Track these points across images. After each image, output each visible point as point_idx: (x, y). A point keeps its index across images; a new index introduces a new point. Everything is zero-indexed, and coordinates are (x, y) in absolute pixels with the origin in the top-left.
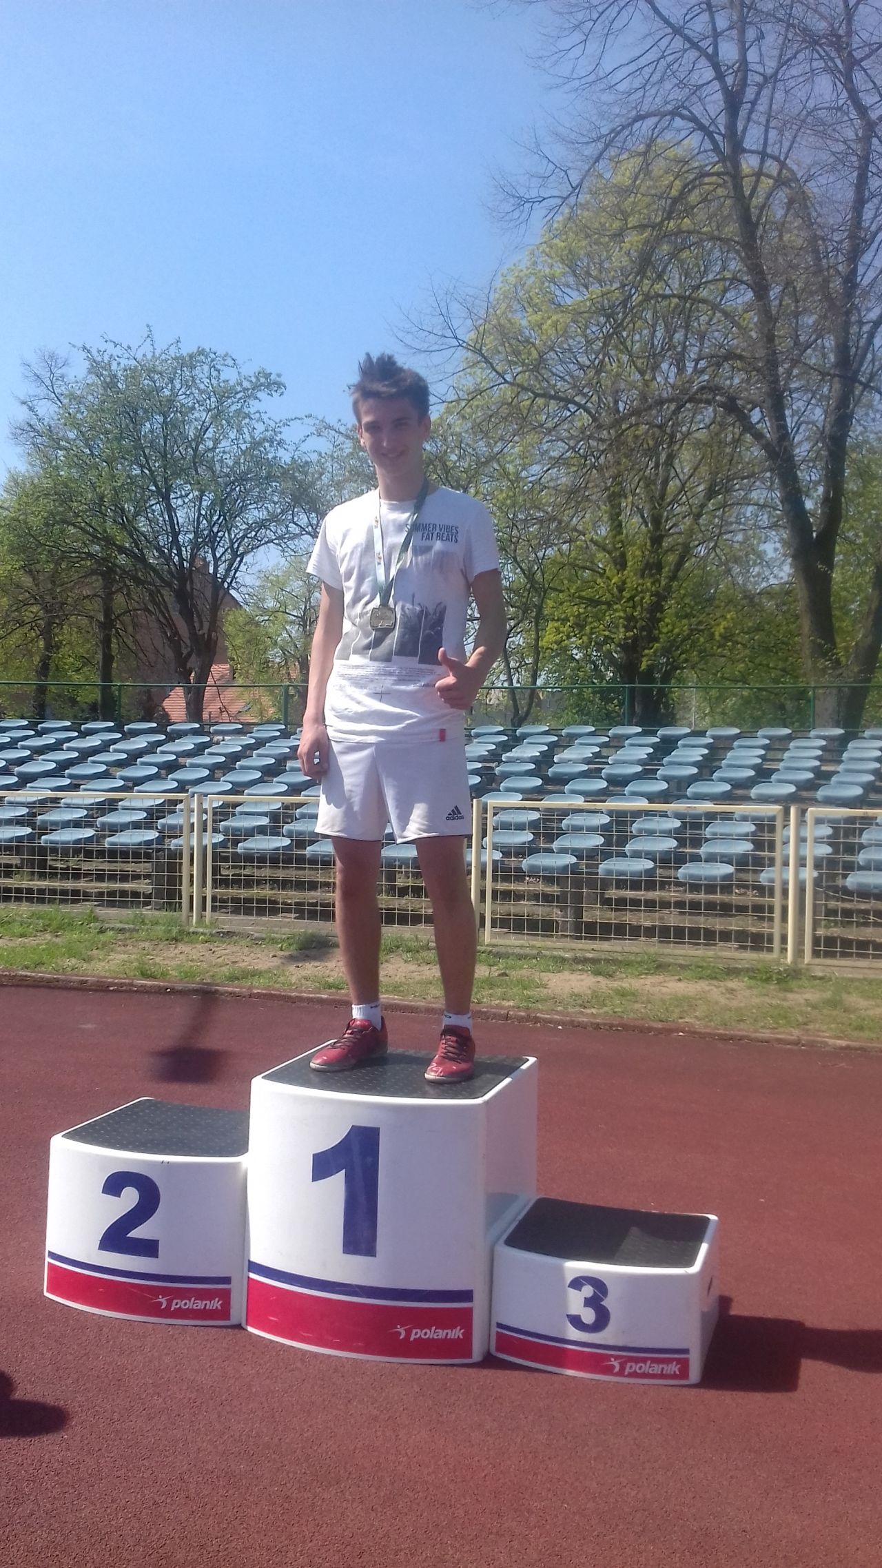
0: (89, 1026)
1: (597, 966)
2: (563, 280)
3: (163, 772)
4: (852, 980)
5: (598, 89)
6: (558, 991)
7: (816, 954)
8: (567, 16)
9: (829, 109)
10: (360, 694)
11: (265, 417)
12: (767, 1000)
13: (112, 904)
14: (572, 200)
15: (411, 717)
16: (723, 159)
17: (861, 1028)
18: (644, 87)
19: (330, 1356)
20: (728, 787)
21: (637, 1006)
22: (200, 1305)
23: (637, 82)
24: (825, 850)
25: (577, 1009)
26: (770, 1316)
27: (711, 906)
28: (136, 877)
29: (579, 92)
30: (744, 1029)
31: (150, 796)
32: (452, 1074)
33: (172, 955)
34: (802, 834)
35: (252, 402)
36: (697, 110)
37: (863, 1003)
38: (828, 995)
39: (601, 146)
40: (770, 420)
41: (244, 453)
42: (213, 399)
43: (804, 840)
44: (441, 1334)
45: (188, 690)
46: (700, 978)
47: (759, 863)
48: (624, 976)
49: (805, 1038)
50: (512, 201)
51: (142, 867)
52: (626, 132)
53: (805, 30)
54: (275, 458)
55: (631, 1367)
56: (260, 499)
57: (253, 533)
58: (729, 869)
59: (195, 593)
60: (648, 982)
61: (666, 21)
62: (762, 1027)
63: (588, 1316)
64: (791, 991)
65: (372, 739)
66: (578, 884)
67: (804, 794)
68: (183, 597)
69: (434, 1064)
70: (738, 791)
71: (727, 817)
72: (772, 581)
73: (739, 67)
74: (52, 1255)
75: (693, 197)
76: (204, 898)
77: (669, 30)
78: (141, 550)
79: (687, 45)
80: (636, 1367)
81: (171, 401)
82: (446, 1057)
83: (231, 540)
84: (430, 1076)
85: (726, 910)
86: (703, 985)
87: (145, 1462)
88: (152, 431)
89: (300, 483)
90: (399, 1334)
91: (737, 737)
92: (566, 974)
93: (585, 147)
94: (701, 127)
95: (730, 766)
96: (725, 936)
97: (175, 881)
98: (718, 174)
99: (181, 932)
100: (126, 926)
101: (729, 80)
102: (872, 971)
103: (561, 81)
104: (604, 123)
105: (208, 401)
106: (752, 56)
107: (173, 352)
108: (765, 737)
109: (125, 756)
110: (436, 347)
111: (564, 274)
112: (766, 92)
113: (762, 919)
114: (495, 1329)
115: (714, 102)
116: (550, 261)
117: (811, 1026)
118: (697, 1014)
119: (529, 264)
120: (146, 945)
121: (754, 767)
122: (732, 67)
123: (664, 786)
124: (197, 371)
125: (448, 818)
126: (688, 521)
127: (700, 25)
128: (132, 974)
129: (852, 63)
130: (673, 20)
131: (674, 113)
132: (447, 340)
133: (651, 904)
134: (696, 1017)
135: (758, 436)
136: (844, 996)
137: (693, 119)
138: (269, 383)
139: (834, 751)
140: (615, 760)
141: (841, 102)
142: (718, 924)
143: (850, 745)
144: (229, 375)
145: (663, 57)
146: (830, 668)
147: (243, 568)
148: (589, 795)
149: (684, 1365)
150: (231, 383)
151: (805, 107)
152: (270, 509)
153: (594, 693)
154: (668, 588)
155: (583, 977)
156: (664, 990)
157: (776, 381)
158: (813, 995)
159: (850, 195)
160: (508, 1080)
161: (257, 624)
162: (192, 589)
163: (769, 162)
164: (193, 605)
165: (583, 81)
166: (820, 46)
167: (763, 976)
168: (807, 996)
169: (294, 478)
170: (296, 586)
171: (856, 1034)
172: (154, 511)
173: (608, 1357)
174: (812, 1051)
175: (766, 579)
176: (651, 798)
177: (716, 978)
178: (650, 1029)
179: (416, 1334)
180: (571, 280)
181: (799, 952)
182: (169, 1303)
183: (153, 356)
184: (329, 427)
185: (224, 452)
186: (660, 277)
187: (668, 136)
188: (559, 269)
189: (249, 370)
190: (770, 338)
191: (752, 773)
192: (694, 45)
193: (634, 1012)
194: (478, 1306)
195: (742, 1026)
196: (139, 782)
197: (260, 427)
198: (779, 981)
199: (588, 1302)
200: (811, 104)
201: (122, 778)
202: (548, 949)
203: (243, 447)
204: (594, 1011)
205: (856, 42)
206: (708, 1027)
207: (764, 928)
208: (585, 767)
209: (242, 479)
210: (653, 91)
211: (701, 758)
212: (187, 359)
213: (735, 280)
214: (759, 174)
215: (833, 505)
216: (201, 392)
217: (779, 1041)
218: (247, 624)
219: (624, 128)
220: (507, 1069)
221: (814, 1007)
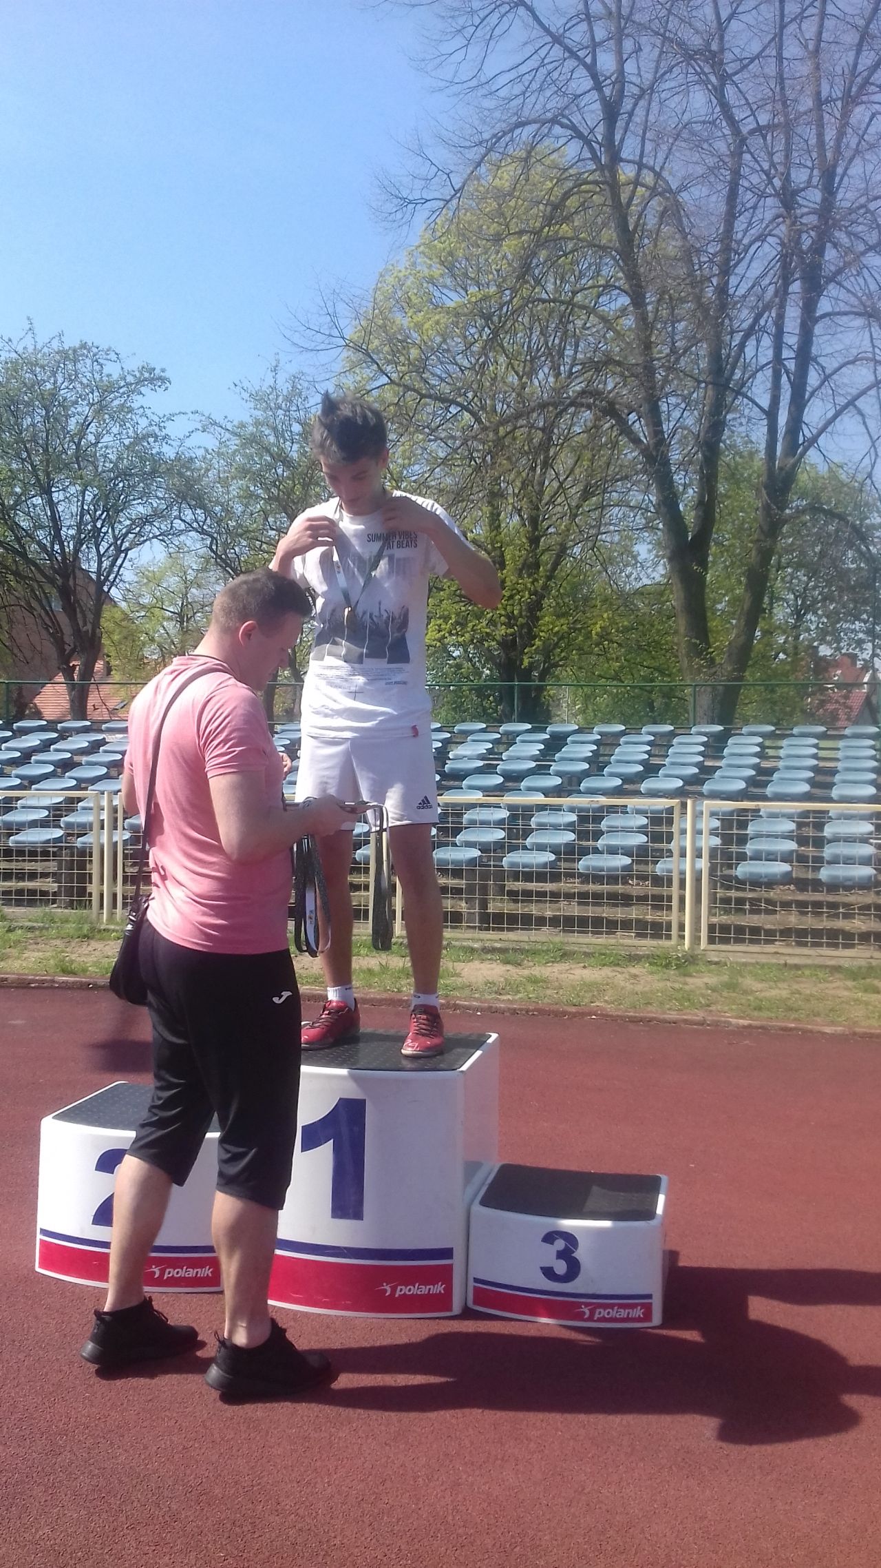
0: (19, 1022)
1: (504, 954)
2: (441, 280)
3: (59, 770)
4: (745, 964)
5: (479, 94)
6: (473, 980)
7: (711, 940)
8: (450, 20)
9: (704, 122)
10: (336, 693)
11: (148, 412)
12: (669, 984)
13: (19, 903)
14: (455, 202)
15: (382, 713)
16: (601, 168)
17: (759, 1009)
18: (524, 93)
19: (320, 1315)
20: (618, 782)
21: (549, 992)
22: (192, 1273)
23: (518, 89)
24: (717, 841)
25: (494, 996)
26: (714, 1266)
27: (613, 896)
28: (45, 875)
29: (461, 96)
30: (653, 1011)
31: (51, 794)
32: (429, 1048)
33: (86, 952)
34: (698, 827)
35: (135, 397)
36: (576, 119)
37: (757, 986)
38: (726, 978)
39: (483, 150)
40: (647, 425)
41: (127, 448)
42: (96, 394)
43: (700, 832)
44: (424, 1290)
45: (72, 687)
46: (604, 965)
47: (660, 854)
48: (531, 964)
49: (709, 1019)
50: (396, 201)
51: (52, 866)
52: (507, 138)
53: (681, 44)
54: (158, 453)
55: (600, 1313)
56: (145, 495)
57: (138, 529)
58: (627, 861)
59: (78, 588)
60: (555, 970)
61: (547, 30)
62: (670, 1009)
63: (561, 1267)
64: (690, 976)
65: (348, 735)
66: (485, 876)
67: (692, 787)
68: (66, 594)
69: (410, 1041)
70: (629, 785)
71: (623, 810)
72: (646, 581)
73: (616, 79)
74: (44, 1232)
75: (572, 203)
76: (115, 895)
77: (549, 39)
78: (22, 546)
79: (567, 55)
80: (604, 1313)
81: (54, 394)
82: (419, 1034)
83: (114, 536)
84: (407, 1051)
85: (627, 900)
86: (607, 972)
87: (167, 1413)
88: (33, 425)
89: (188, 480)
90: (385, 1291)
91: (623, 733)
92: (476, 964)
93: (467, 151)
94: (579, 135)
95: (618, 761)
96: (626, 925)
97: (85, 878)
98: (596, 183)
99: (92, 929)
100: (35, 924)
101: (607, 91)
102: (763, 956)
103: (443, 84)
104: (486, 128)
105: (91, 395)
106: (630, 67)
107: (55, 345)
108: (649, 733)
109: (18, 754)
110: (323, 346)
111: (442, 275)
112: (642, 103)
113: (660, 908)
114: (471, 1284)
115: (591, 114)
116: (429, 262)
117: (713, 1008)
118: (606, 998)
119: (408, 264)
120: (58, 942)
121: (641, 763)
122: (610, 78)
123: (558, 781)
124: (79, 366)
125: (419, 808)
126: (566, 521)
127: (578, 35)
128: (52, 971)
129: (724, 78)
130: (553, 29)
131: (554, 121)
132: (334, 339)
133: (555, 895)
134: (606, 1001)
135: (636, 441)
136: (740, 980)
137: (573, 127)
138: (153, 378)
139: (715, 746)
140: (509, 756)
141: (715, 116)
142: (619, 913)
143: (730, 741)
144: (112, 370)
145: (543, 65)
146: (705, 667)
147: (127, 564)
148: (487, 791)
149: (648, 1309)
150: (115, 377)
151: (680, 121)
152: (155, 505)
153: (470, 690)
154: (545, 587)
155: (492, 966)
156: (571, 977)
157: (653, 388)
158: (712, 980)
159: (723, 208)
160: (478, 1053)
161: (132, 621)
162: (75, 584)
163: (645, 171)
164: (77, 601)
165: (466, 86)
166: (695, 60)
167: (662, 962)
168: (706, 980)
169: (181, 475)
170: (173, 582)
171: (756, 1013)
172: (35, 506)
173: (579, 1305)
174: (716, 1031)
175: (638, 579)
176: (547, 792)
177: (618, 965)
178: (564, 1013)
179: (401, 1290)
180: (448, 281)
181: (696, 939)
182: (162, 1272)
183: (35, 349)
184: (215, 424)
185: (107, 447)
186: (538, 282)
187: (547, 142)
188: (437, 270)
189: (133, 365)
190: (648, 346)
191: (641, 768)
192: (573, 54)
193: (548, 997)
194: (457, 1262)
195: (650, 1008)
196: (33, 781)
197: (143, 422)
198: (678, 967)
199: (561, 1255)
200: (686, 118)
201: (17, 776)
202: (457, 940)
203: (127, 442)
204: (510, 997)
205: (728, 56)
206: (620, 1009)
207: (662, 917)
208: (481, 763)
209: (125, 474)
210: (533, 99)
211: (591, 754)
212: (70, 352)
213: (608, 287)
214: (636, 182)
215: (707, 506)
216: (84, 386)
217: (686, 1021)
218: (123, 620)
219: (505, 134)
220: (478, 1043)
221: (714, 990)
